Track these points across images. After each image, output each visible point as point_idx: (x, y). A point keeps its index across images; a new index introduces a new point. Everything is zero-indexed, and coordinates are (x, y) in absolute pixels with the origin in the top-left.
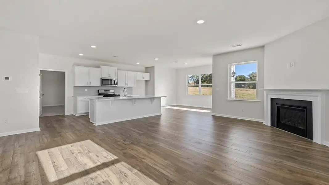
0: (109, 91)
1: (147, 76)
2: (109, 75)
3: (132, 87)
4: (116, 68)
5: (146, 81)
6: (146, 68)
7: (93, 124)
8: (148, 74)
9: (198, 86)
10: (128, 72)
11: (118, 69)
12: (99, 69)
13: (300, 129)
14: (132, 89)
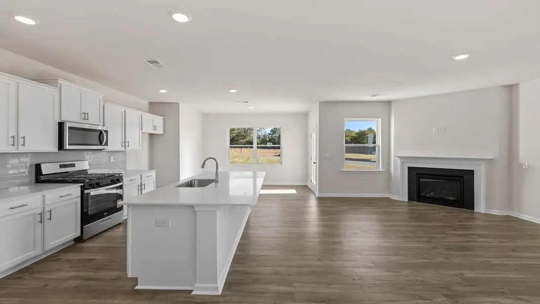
0: (73, 165)
4: (101, 96)
6: (151, 104)
7: (193, 293)
9: (252, 147)
13: (449, 200)
14: (126, 156)
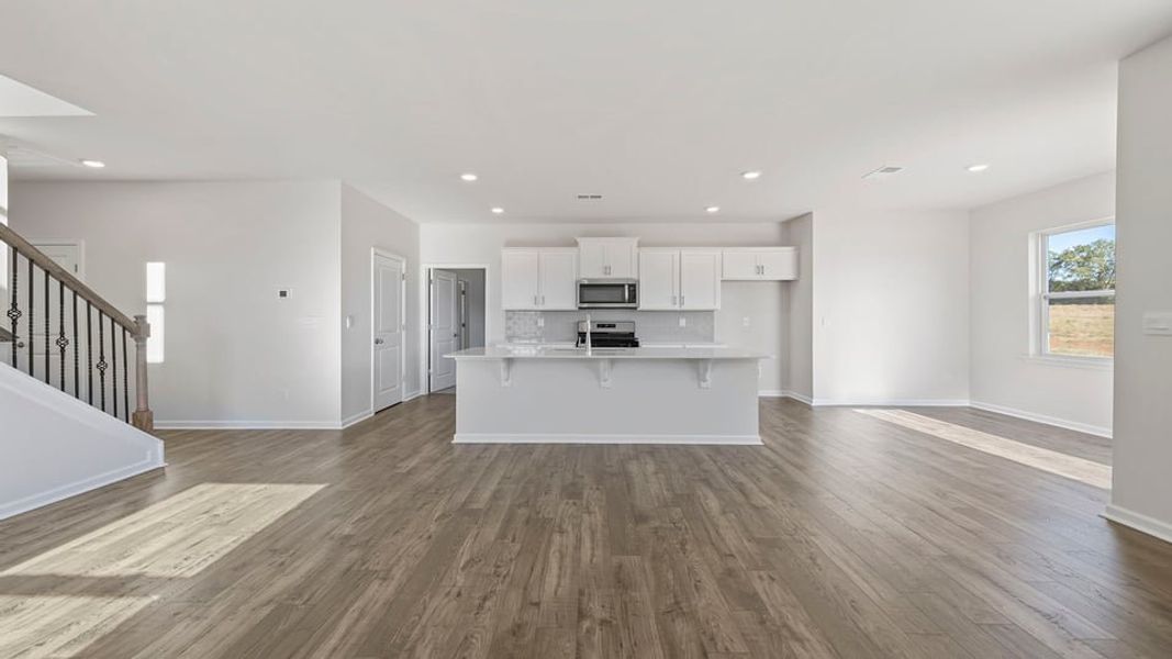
0: (614, 326)
1: (780, 262)
2: (607, 269)
3: (712, 311)
4: (635, 242)
5: (786, 284)
6: (785, 224)
8: (786, 253)
10: (686, 252)
11: (640, 245)
12: (572, 251)
14: (712, 318)
